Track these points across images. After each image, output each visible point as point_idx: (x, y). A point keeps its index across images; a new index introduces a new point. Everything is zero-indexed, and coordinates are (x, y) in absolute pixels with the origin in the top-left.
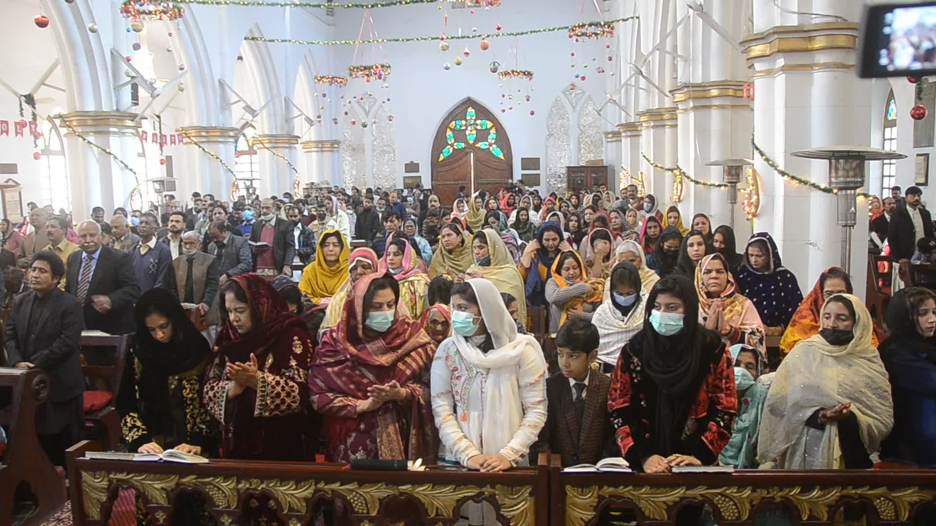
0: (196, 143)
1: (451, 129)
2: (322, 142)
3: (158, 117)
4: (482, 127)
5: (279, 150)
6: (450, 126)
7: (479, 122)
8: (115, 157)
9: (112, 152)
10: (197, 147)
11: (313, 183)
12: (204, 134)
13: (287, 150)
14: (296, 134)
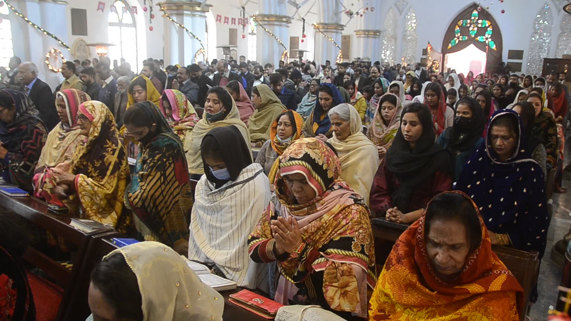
0: (261, 25)
1: (459, 26)
2: (368, 31)
3: (243, 8)
4: (482, 25)
5: (330, 34)
6: (459, 23)
7: (480, 21)
8: (187, 30)
9: (185, 27)
10: (261, 27)
11: (359, 58)
12: (266, 19)
13: (334, 34)
14: (342, 24)
